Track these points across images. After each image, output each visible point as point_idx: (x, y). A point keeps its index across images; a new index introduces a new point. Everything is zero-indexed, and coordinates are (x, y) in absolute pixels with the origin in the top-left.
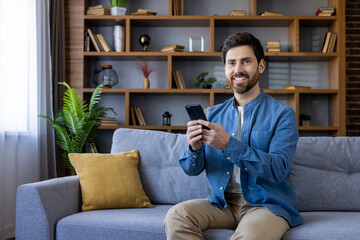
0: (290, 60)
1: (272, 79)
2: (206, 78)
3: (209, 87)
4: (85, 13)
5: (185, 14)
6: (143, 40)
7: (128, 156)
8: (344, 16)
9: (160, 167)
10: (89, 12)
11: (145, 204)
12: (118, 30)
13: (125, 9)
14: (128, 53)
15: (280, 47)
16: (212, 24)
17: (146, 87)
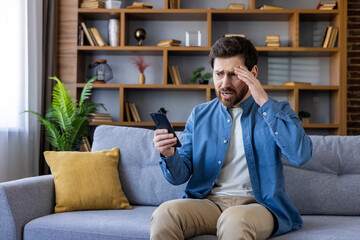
0: (290, 55)
1: (272, 75)
2: (203, 73)
3: (206, 82)
4: (79, 7)
5: (181, 8)
6: (138, 34)
7: (108, 154)
8: (346, 10)
9: (141, 167)
10: (83, 5)
11: (123, 205)
12: (113, 24)
13: (120, 3)
14: (123, 47)
15: (280, 42)
16: (209, 17)
17: (141, 82)
